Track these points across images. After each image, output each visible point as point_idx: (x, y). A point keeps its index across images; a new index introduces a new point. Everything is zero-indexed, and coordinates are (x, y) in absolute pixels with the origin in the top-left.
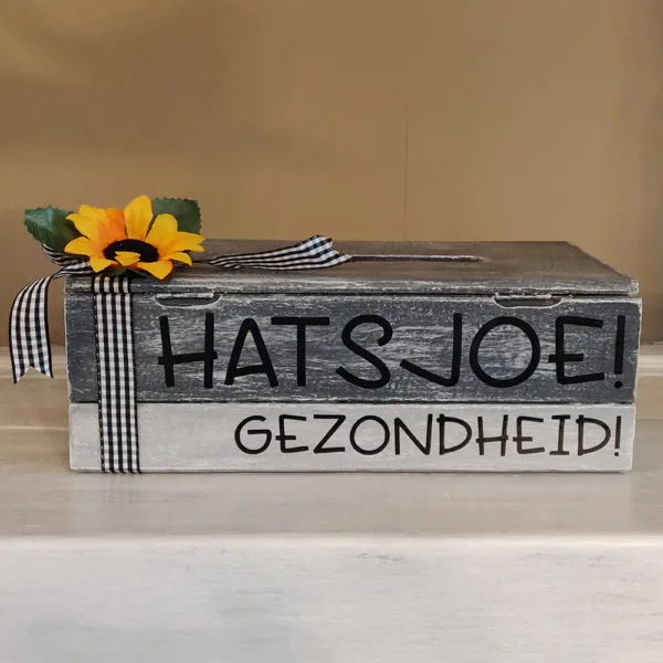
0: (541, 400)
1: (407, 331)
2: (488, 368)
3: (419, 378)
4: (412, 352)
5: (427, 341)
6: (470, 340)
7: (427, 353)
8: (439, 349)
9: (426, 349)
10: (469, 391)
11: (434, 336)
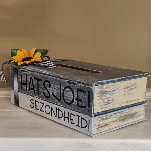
0: (75, 110)
1: (53, 86)
2: (65, 99)
3: (55, 98)
4: (54, 91)
5: (56, 89)
6: (63, 91)
7: (56, 92)
8: (58, 91)
9: (56, 91)
10: (62, 104)
11: (57, 88)
